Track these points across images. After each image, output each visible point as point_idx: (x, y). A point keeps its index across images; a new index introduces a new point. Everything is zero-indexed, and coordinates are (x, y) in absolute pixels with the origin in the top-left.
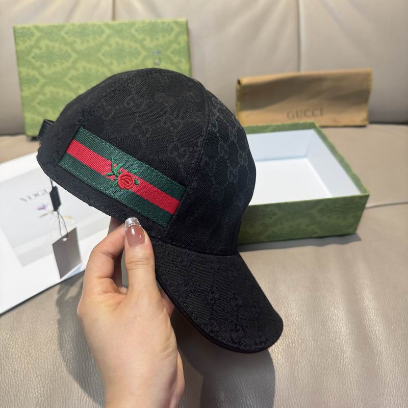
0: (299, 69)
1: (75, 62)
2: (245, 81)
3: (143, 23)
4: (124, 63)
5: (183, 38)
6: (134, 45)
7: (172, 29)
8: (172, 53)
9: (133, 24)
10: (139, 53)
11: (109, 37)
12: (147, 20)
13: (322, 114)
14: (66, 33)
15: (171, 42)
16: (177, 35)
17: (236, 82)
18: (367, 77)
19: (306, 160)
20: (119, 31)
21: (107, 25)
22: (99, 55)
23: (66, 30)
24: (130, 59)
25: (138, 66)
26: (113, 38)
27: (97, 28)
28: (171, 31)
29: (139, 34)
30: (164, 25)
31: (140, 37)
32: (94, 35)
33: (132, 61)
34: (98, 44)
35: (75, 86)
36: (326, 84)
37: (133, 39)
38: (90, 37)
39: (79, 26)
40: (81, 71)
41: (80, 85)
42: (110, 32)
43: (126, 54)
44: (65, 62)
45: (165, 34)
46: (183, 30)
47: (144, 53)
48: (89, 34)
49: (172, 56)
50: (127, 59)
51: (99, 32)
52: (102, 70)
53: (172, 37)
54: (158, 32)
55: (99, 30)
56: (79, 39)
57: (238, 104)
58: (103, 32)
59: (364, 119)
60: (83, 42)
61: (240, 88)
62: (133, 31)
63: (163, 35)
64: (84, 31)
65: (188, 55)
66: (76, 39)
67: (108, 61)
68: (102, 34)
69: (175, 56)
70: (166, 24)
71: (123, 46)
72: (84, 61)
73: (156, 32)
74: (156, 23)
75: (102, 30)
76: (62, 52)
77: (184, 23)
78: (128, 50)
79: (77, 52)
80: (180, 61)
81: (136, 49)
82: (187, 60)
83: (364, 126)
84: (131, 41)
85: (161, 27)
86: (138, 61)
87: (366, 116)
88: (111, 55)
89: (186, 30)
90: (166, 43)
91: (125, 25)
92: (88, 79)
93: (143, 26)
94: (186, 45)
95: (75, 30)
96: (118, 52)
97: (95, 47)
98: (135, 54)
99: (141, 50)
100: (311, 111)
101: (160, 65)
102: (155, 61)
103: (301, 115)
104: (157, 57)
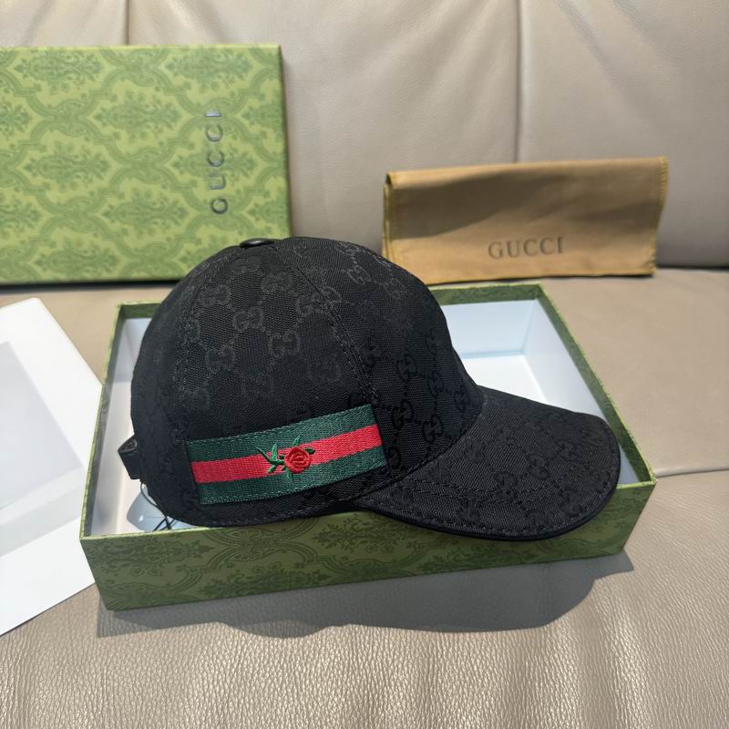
0: (516, 160)
1: (38, 131)
2: (402, 178)
3: (185, 50)
4: (144, 135)
5: (271, 87)
6: (165, 98)
7: (247, 67)
8: (247, 116)
9: (164, 53)
10: (175, 116)
11: (111, 79)
12: (194, 46)
13: (560, 251)
14: (19, 69)
15: (244, 93)
16: (259, 79)
17: (384, 179)
18: (656, 176)
19: (522, 359)
20: (132, 68)
21: (108, 54)
22: (91, 118)
23: (17, 62)
24: (156, 127)
25: (172, 142)
26: (119, 81)
27: (85, 58)
28: (245, 70)
29: (176, 75)
30: (230, 56)
31: (179, 81)
32: (78, 73)
33: (161, 131)
34: (87, 93)
35: (37, 181)
36: (571, 190)
37: (163, 85)
38: (70, 78)
39: (46, 52)
40: (50, 151)
41: (48, 180)
42: (114, 68)
43: (148, 117)
44: (16, 132)
45: (231, 76)
46: (271, 67)
47: (186, 116)
48: (67, 72)
49: (246, 123)
50: (148, 127)
51: (90, 68)
52: (95, 149)
53: (246, 82)
54: (217, 71)
55: (90, 64)
56: (46, 82)
57: (388, 224)
58: (98, 68)
59: (649, 262)
60: (54, 88)
61: (390, 193)
62: (162, 67)
63: (227, 77)
64: (55, 64)
65: (280, 120)
66: (39, 82)
67: (108, 131)
68: (96, 72)
69: (252, 124)
70: (235, 54)
71: (141, 98)
72: (58, 129)
73: (212, 70)
74: (212, 50)
75: (97, 64)
76: (9, 109)
77: (275, 53)
78: (152, 108)
79: (41, 109)
80: (264, 134)
81: (168, 106)
82: (280, 131)
83: (648, 276)
84: (157, 89)
85: (223, 58)
86: (173, 133)
87: (653, 255)
88: (115, 117)
89: (278, 67)
90: (232, 94)
91: (146, 53)
92: (66, 167)
93: (185, 58)
94: (276, 100)
95: (36, 62)
96: (130, 111)
97: (79, 98)
98: (169, 116)
99: (180, 109)
100: (539, 241)
101: (222, 141)
102: (210, 133)
103: (518, 251)
104: (213, 123)
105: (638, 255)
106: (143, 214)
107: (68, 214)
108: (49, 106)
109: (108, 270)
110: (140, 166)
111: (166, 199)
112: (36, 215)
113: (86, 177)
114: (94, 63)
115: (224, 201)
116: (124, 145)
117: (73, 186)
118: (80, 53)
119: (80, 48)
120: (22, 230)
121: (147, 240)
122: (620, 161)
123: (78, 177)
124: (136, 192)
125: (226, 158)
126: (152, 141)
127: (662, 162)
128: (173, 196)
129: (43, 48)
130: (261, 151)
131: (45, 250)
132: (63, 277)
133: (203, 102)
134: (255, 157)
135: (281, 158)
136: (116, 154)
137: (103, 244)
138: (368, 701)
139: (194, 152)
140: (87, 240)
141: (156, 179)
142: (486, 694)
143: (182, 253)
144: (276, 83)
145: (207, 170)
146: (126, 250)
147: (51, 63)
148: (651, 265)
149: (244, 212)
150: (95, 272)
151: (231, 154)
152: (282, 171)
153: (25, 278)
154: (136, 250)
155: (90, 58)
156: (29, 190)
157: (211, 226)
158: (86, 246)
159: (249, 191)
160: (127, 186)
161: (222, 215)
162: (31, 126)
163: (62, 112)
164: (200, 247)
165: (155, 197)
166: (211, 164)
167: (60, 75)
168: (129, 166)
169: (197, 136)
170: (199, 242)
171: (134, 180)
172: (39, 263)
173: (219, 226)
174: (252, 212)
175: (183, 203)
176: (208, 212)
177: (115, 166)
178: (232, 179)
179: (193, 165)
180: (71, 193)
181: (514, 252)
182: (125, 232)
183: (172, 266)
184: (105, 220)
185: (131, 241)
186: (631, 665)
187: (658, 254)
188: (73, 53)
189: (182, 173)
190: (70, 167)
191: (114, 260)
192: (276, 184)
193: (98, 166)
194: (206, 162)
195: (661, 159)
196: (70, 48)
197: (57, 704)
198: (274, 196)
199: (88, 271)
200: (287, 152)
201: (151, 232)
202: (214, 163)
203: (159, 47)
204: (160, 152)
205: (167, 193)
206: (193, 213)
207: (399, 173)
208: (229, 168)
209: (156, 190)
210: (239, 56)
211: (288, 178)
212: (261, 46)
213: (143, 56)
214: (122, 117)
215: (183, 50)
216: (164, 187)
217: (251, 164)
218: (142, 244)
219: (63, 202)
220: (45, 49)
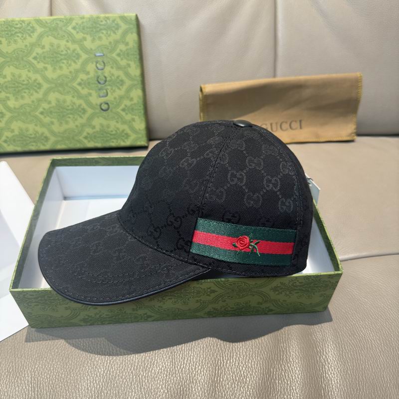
0: (275, 76)
1: (1, 67)
2: (209, 88)
3: (83, 18)
4: (61, 68)
5: (132, 38)
6: (72, 46)
7: (118, 27)
8: (119, 55)
9: (71, 20)
10: (78, 56)
11: (41, 36)
12: (87, 15)
13: (301, 128)
15: (117, 42)
16: (125, 34)
17: (199, 89)
18: (356, 84)
20: (53, 29)
21: (39, 22)
22: (31, 59)
24: (68, 63)
25: (77, 71)
26: (46, 37)
27: (26, 24)
28: (117, 29)
29: (78, 32)
30: (108, 21)
31: (79, 36)
32: (23, 33)
33: (70, 65)
34: (28, 45)
35: (2, 96)
36: (307, 93)
37: (70, 39)
38: (18, 36)
39: (4, 21)
40: (9, 78)
41: (8, 95)
42: (43, 29)
43: (62, 57)
45: (109, 32)
46: (132, 26)
47: (84, 56)
48: (16, 33)
49: (118, 59)
50: (63, 63)
51: (29, 30)
52: (34, 76)
53: (118, 36)
54: (101, 29)
55: (29, 28)
56: (4, 39)
57: (202, 114)
58: (33, 30)
59: (352, 133)
60: (10, 42)
61: (202, 97)
62: (70, 28)
63: (107, 33)
64: (9, 28)
65: (138, 57)
67: (40, 66)
68: (33, 32)
69: (122, 59)
70: (111, 20)
71: (59, 46)
72: (12, 65)
73: (98, 29)
74: (98, 17)
75: (33, 27)
77: (134, 18)
78: (64, 52)
80: (129, 65)
81: (74, 51)
82: (138, 63)
83: (352, 141)
84: (67, 41)
85: (104, 22)
86: (77, 66)
87: (355, 129)
88: (44, 57)
89: (136, 26)
90: (110, 43)
91: (60, 21)
92: (17, 87)
93: (83, 22)
94: (135, 45)
96: (53, 54)
97: (23, 47)
98: (74, 57)
99: (80, 52)
100: (289, 123)
101: (105, 69)
102: (98, 65)
103: (277, 129)
104: (99, 59)
105: (346, 129)
106: (62, 112)
107: (20, 114)
108: (7, 52)
109: (44, 145)
110: (59, 85)
111: (74, 103)
112: (2, 115)
113: (29, 93)
114: (31, 27)
115: (107, 104)
116: (50, 74)
117: (23, 97)
118: (23, 21)
119: (25, 19)
121: (65, 127)
122: (335, 76)
123: (25, 92)
124: (58, 100)
125: (108, 79)
126: (65, 71)
127: (359, 75)
128: (78, 102)
129: (2, 20)
130: (127, 74)
131: (8, 134)
132: (19, 149)
133: (93, 48)
134: (124, 78)
135: (139, 79)
136: (45, 78)
137: (40, 130)
138: (180, 392)
139: (89, 76)
140: (31, 128)
141: (68, 92)
142: (248, 388)
143: (85, 134)
144: (135, 36)
145: (97, 86)
146: (53, 133)
147: (7, 28)
148: (353, 135)
149: (119, 110)
150: (36, 146)
151: (111, 77)
152: (140, 86)
154: (59, 133)
155: (28, 24)
157: (101, 118)
158: (31, 131)
159: (121, 98)
160: (53, 97)
161: (106, 112)
163: (14, 56)
164: (94, 130)
165: (68, 103)
166: (99, 83)
167: (12, 35)
168: (53, 85)
169: (91, 67)
170: (94, 127)
171: (56, 93)
172: (5, 141)
173: (105, 118)
174: (123, 110)
175: (84, 105)
176: (98, 110)
177: (45, 86)
178: (112, 91)
179: (89, 83)
180: (21, 102)
181: (274, 129)
182: (52, 123)
183: (79, 141)
184: (42, 117)
185: (56, 128)
186: (332, 370)
187: (357, 128)
188: (19, 22)
189: (83, 88)
190: (20, 87)
191: (47, 139)
192: (137, 93)
193: (36, 86)
194: (97, 82)
195: (358, 74)
196: (17, 19)
197: (6, 394)
198: (135, 101)
199: (33, 145)
200: (143, 75)
201: (67, 122)
202: (101, 82)
203: (68, 17)
204: (71, 77)
205: (75, 100)
206: (90, 111)
207: (207, 86)
208: (109, 85)
210: (113, 21)
211: (144, 90)
212: (126, 15)
213: (58, 22)
214: (48, 58)
215: (81, 18)
216: (73, 97)
217: (122, 82)
218: (62, 129)
219: (17, 107)
220: (4, 20)
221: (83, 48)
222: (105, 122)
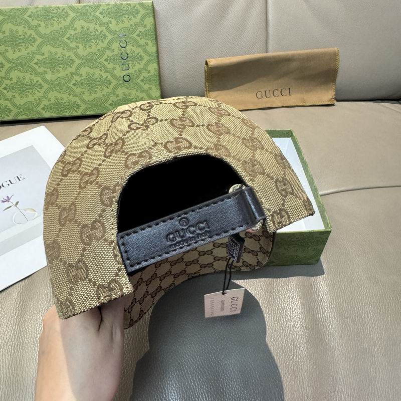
0: (267, 51)
1: (40, 46)
2: (213, 62)
4: (90, 46)
5: (149, 21)
6: (99, 28)
8: (138, 35)
9: (99, 6)
10: (105, 37)
11: (73, 20)
12: (112, 3)
13: (290, 94)
15: (136, 25)
16: (143, 18)
17: (204, 63)
18: (334, 57)
20: (83, 14)
21: (72, 8)
22: (65, 39)
23: (29, 13)
24: (96, 42)
25: (104, 49)
26: (78, 21)
27: (61, 10)
28: (137, 14)
29: (104, 17)
30: (129, 7)
31: (105, 20)
32: (58, 18)
33: (98, 44)
34: (63, 27)
35: (41, 70)
36: (294, 65)
37: (98, 22)
38: (54, 20)
39: (42, 8)
40: (46, 55)
41: (46, 69)
42: (75, 14)
43: (92, 37)
44: (30, 46)
46: (149, 11)
47: (110, 37)
48: (52, 17)
49: (138, 39)
50: (92, 42)
51: (63, 15)
52: (68, 54)
53: (137, 20)
54: (123, 14)
55: (63, 13)
56: (43, 22)
58: (67, 15)
60: (47, 25)
61: (207, 69)
62: (97, 14)
63: (129, 17)
64: (47, 13)
65: (154, 37)
66: (39, 22)
67: (73, 45)
68: (67, 17)
69: (141, 39)
70: (132, 6)
71: (88, 28)
72: (49, 44)
73: (121, 14)
74: (121, 4)
75: (67, 13)
76: (26, 36)
77: (150, 5)
78: (93, 33)
79: (41, 36)
80: (147, 44)
81: (101, 32)
82: (154, 42)
83: (333, 105)
84: (96, 24)
85: (126, 8)
86: (104, 45)
87: (334, 95)
88: (76, 38)
89: (152, 11)
90: (131, 25)
91: (90, 7)
92: (54, 63)
93: (108, 8)
95: (38, 13)
96: (83, 35)
97: (59, 29)
98: (101, 37)
99: (106, 33)
100: (280, 90)
101: (127, 48)
102: (121, 44)
103: (270, 95)
104: (123, 39)
105: (327, 95)
106: (91, 83)
107: (56, 85)
108: (45, 34)
109: (76, 112)
110: (89, 61)
111: (102, 76)
112: (41, 86)
113: (64, 67)
115: (129, 76)
116: (81, 51)
117: (58, 71)
118: (58, 8)
119: (60, 6)
120: (34, 93)
121: (94, 96)
122: (316, 50)
123: (60, 67)
124: (88, 74)
125: (129, 55)
126: (94, 49)
127: (337, 50)
128: (105, 75)
129: (41, 6)
130: (145, 51)
131: (46, 103)
132: (55, 115)
133: (117, 29)
134: (143, 54)
135: (155, 55)
136: (77, 55)
137: (73, 99)
139: (114, 53)
140: (65, 97)
141: (97, 67)
143: (110, 101)
144: (151, 20)
145: (120, 62)
146: (83, 101)
147: (45, 13)
148: (333, 99)
149: (138, 81)
150: (70, 112)
151: (132, 54)
152: (156, 60)
153: (37, 116)
154: (89, 101)
155: (63, 10)
156: (37, 74)
157: (123, 88)
158: (65, 100)
159: (141, 70)
160: (84, 71)
161: (128, 83)
162: (37, 43)
163: (51, 36)
164: (118, 98)
165: (97, 75)
167: (49, 19)
168: (84, 61)
169: (115, 46)
170: (118, 96)
171: (87, 68)
172: (43, 109)
173: (127, 88)
174: (142, 81)
175: (110, 78)
176: (121, 81)
177: (77, 61)
178: (133, 65)
179: (114, 60)
180: (57, 75)
181: (268, 95)
182: (83, 93)
183: (105, 108)
184: (74, 87)
185: (86, 97)
187: (336, 94)
188: (55, 8)
189: (109, 63)
190: (56, 62)
191: (78, 106)
192: (153, 67)
193: (69, 62)
194: (120, 58)
196: (53, 6)
198: (152, 73)
199: (66, 112)
200: (158, 51)
201: (95, 92)
202: (124, 58)
203: (96, 4)
204: (98, 54)
205: (102, 73)
206: (114, 82)
207: (211, 60)
208: (131, 60)
209: (97, 72)
210: (134, 7)
211: (159, 64)
212: (143, 2)
213: (88, 8)
214: (79, 38)
215: (107, 5)
216: (101, 71)
217: (141, 58)
218: (91, 98)
219: (53, 80)
220: (42, 6)
221: (109, 30)
222: (127, 91)
